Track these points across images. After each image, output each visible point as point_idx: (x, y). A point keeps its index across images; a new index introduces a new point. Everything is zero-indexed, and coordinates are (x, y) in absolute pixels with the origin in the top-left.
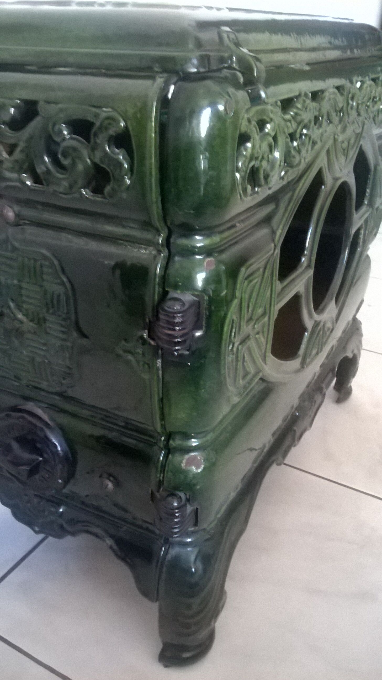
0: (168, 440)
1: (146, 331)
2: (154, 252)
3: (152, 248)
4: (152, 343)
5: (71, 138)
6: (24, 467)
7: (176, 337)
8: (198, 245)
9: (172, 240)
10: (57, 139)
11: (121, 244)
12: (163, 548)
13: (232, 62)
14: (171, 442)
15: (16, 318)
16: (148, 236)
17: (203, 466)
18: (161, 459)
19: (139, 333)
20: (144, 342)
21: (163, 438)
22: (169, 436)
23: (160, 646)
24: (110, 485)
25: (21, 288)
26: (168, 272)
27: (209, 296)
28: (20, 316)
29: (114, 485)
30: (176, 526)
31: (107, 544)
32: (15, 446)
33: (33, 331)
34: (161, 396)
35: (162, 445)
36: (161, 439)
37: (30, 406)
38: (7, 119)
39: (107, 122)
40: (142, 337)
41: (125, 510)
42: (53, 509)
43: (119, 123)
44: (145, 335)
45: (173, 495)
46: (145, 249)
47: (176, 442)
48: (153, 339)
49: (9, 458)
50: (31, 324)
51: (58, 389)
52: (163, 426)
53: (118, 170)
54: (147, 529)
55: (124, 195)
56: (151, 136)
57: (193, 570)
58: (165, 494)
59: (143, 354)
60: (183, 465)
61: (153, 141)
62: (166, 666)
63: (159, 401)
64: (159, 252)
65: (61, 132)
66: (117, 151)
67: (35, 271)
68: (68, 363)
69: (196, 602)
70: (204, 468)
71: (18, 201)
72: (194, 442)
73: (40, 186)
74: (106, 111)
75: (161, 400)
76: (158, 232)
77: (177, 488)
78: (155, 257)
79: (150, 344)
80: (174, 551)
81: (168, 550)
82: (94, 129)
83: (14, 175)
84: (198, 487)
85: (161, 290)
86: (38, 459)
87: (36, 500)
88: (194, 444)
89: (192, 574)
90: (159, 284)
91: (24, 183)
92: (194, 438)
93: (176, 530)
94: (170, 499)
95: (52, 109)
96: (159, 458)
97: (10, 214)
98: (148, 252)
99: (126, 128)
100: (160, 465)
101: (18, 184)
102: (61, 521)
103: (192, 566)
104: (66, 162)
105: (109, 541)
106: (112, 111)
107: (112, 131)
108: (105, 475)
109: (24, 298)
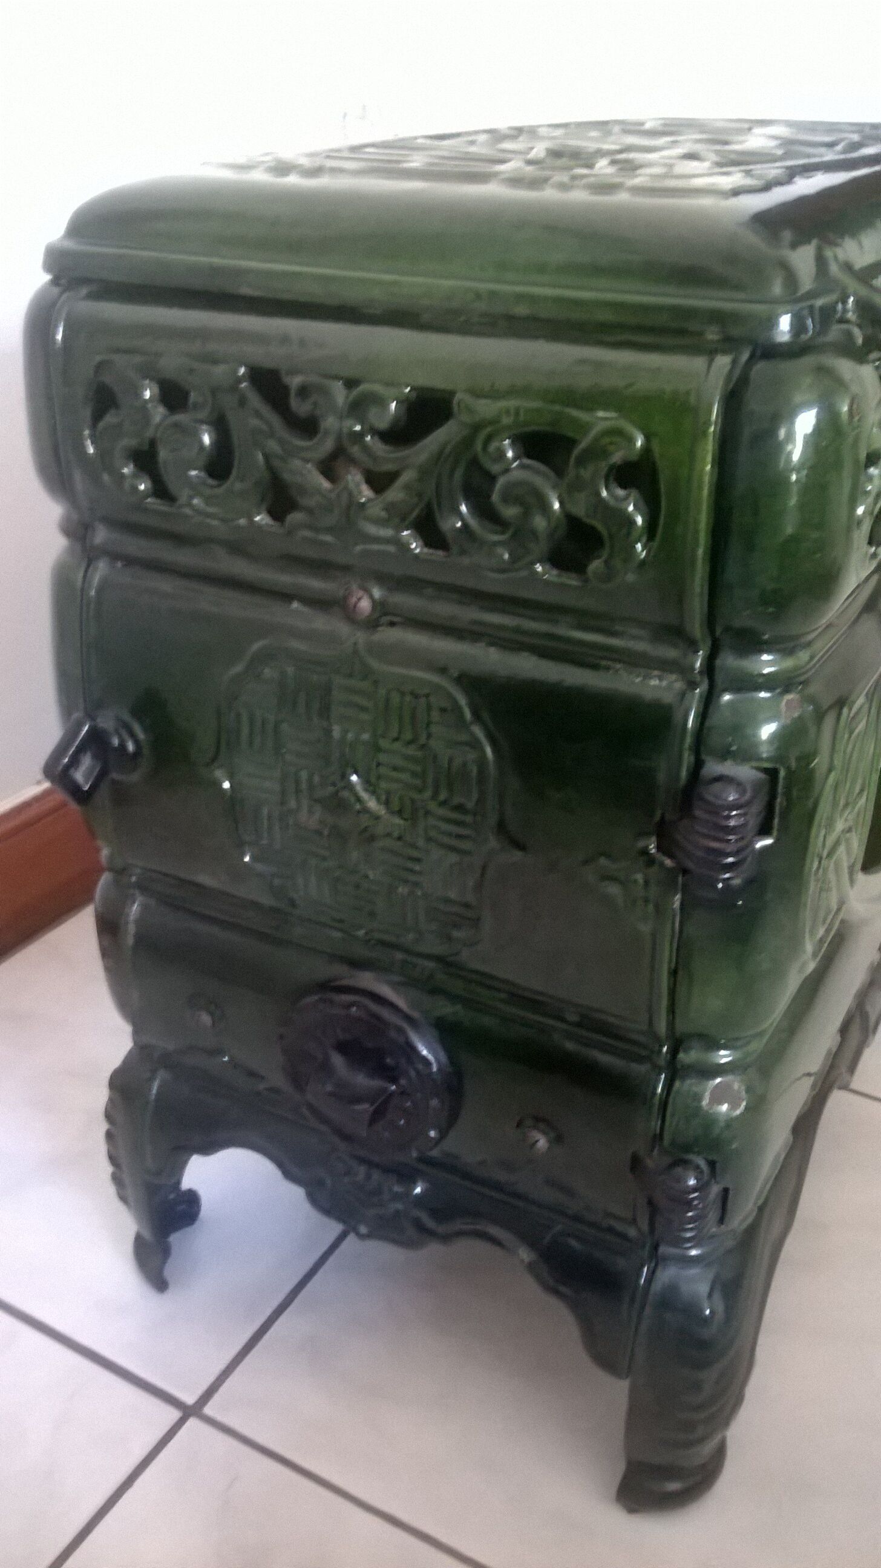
0: (674, 1052)
1: (654, 839)
2: (679, 685)
3: (674, 677)
4: (668, 862)
5: (522, 466)
6: (365, 1106)
7: (728, 855)
8: (766, 671)
9: (718, 662)
10: (495, 468)
11: (608, 668)
12: (645, 1269)
13: (845, 311)
14: (681, 1056)
15: (365, 810)
16: (670, 653)
17: (744, 1103)
18: (659, 1090)
19: (641, 844)
20: (651, 861)
21: (665, 1049)
22: (678, 1044)
23: (621, 1468)
24: (542, 1143)
25: (378, 749)
26: (707, 724)
27: (788, 769)
28: (372, 804)
29: (549, 1141)
30: (691, 1226)
31: (522, 1261)
32: (338, 1061)
33: (396, 834)
34: (673, 965)
35: (662, 1062)
36: (660, 1051)
37: (367, 980)
38: (383, 424)
39: (606, 440)
40: (645, 852)
41: (570, 1192)
42: (397, 1189)
43: (631, 440)
44: (652, 848)
45: (684, 1163)
46: (660, 678)
47: (689, 1056)
48: (671, 856)
49: (329, 1088)
50: (397, 821)
51: (439, 949)
52: (671, 1024)
53: (624, 531)
54: (611, 1230)
55: (631, 577)
56: (703, 469)
57: (708, 1312)
58: (667, 1160)
59: (647, 883)
60: (705, 1103)
61: (706, 479)
62: (631, 1510)
63: (669, 973)
64: (692, 685)
65: (502, 454)
66: (621, 492)
67: (413, 717)
68: (470, 898)
69: (710, 1376)
70: (746, 1108)
71: (382, 579)
72: (724, 1056)
73: (440, 553)
74: (604, 418)
75: (674, 973)
76: (693, 645)
77: (688, 1148)
78: (683, 695)
79: (662, 864)
80: (667, 1275)
81: (654, 1272)
82: (576, 452)
83: (387, 532)
84: (734, 1146)
85: (692, 759)
86: (385, 1090)
87: (362, 1170)
88: (723, 1061)
89: (706, 1321)
90: (690, 749)
91: (404, 547)
92: (725, 1048)
93: (689, 1235)
94: (679, 1170)
95: (486, 408)
96: (655, 1088)
97: (365, 605)
98: (664, 683)
99: (647, 449)
100: (656, 1100)
101: (391, 549)
102: (417, 1213)
103: (706, 1304)
104: (510, 512)
105: (525, 1254)
106: (616, 418)
107: (617, 458)
108: (529, 1122)
109: (383, 770)
